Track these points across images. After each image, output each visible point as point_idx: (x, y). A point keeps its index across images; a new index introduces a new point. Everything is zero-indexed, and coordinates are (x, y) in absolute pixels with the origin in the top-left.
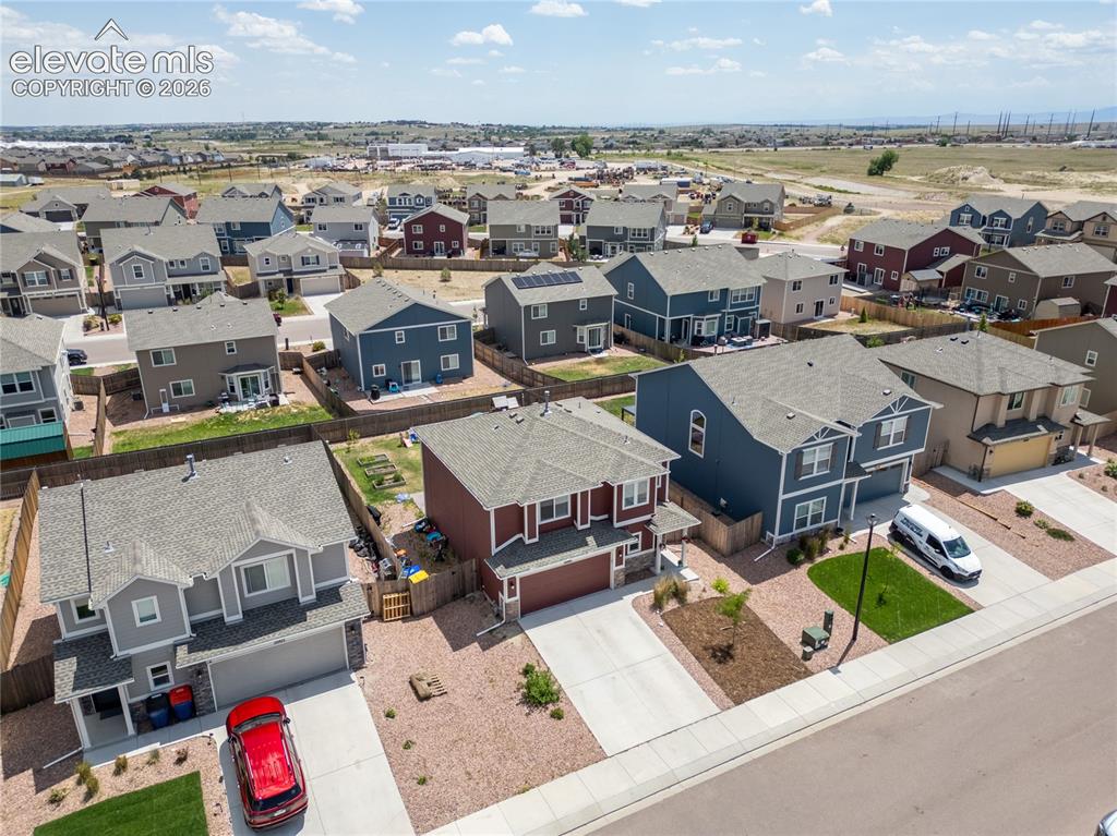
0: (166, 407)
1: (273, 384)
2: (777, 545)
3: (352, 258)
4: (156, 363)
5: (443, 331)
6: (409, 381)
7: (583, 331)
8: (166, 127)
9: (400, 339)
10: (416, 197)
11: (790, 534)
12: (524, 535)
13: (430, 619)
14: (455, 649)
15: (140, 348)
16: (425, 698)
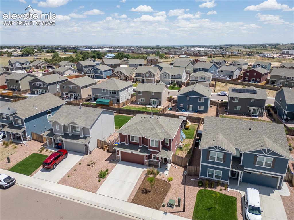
0: (139, 103)
1: (160, 103)
2: (200, 179)
3: (222, 80)
4: (139, 94)
5: (200, 99)
6: (189, 110)
7: (251, 109)
8: (234, 45)
9: (188, 99)
10: (262, 65)
11: (206, 177)
12: (125, 142)
13: (111, 154)
14: (106, 161)
15: (137, 90)
16: (88, 165)
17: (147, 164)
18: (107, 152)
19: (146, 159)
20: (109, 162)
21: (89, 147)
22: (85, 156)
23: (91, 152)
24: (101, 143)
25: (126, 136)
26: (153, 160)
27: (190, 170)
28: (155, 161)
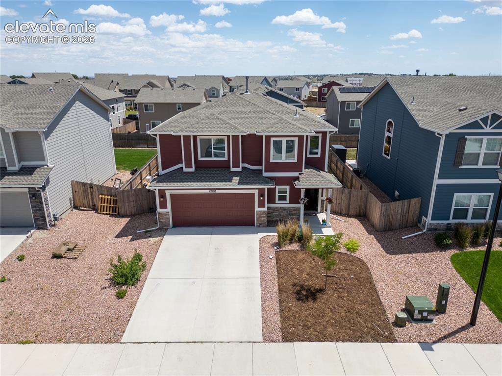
2: (429, 230)
4: (145, 111)
11: (446, 222)
12: (183, 165)
13: (128, 219)
14: (117, 237)
15: (139, 102)
16: (56, 256)
17: (264, 219)
18: (112, 216)
19: (261, 205)
20: (131, 237)
21: (46, 199)
22: (36, 234)
23: (56, 219)
24: (85, 191)
25: (187, 138)
26: (279, 204)
27: (388, 216)
28: (284, 209)
